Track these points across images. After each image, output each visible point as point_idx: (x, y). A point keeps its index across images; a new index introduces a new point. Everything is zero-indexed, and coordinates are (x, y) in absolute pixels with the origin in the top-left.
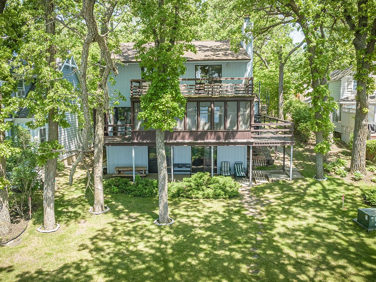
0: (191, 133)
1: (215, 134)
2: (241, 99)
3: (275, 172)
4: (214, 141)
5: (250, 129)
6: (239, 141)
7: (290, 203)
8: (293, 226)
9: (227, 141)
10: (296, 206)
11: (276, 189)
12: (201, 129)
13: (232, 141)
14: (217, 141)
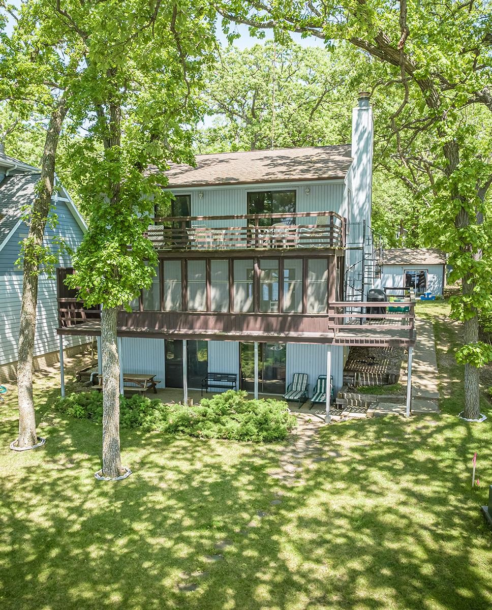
0: (219, 316)
1: (262, 320)
2: (308, 254)
3: (389, 398)
4: (260, 333)
5: (327, 313)
6: (306, 334)
7: (373, 462)
8: (343, 508)
9: (282, 335)
10: (381, 469)
11: (369, 431)
12: (236, 310)
13: (293, 334)
14: (266, 334)
